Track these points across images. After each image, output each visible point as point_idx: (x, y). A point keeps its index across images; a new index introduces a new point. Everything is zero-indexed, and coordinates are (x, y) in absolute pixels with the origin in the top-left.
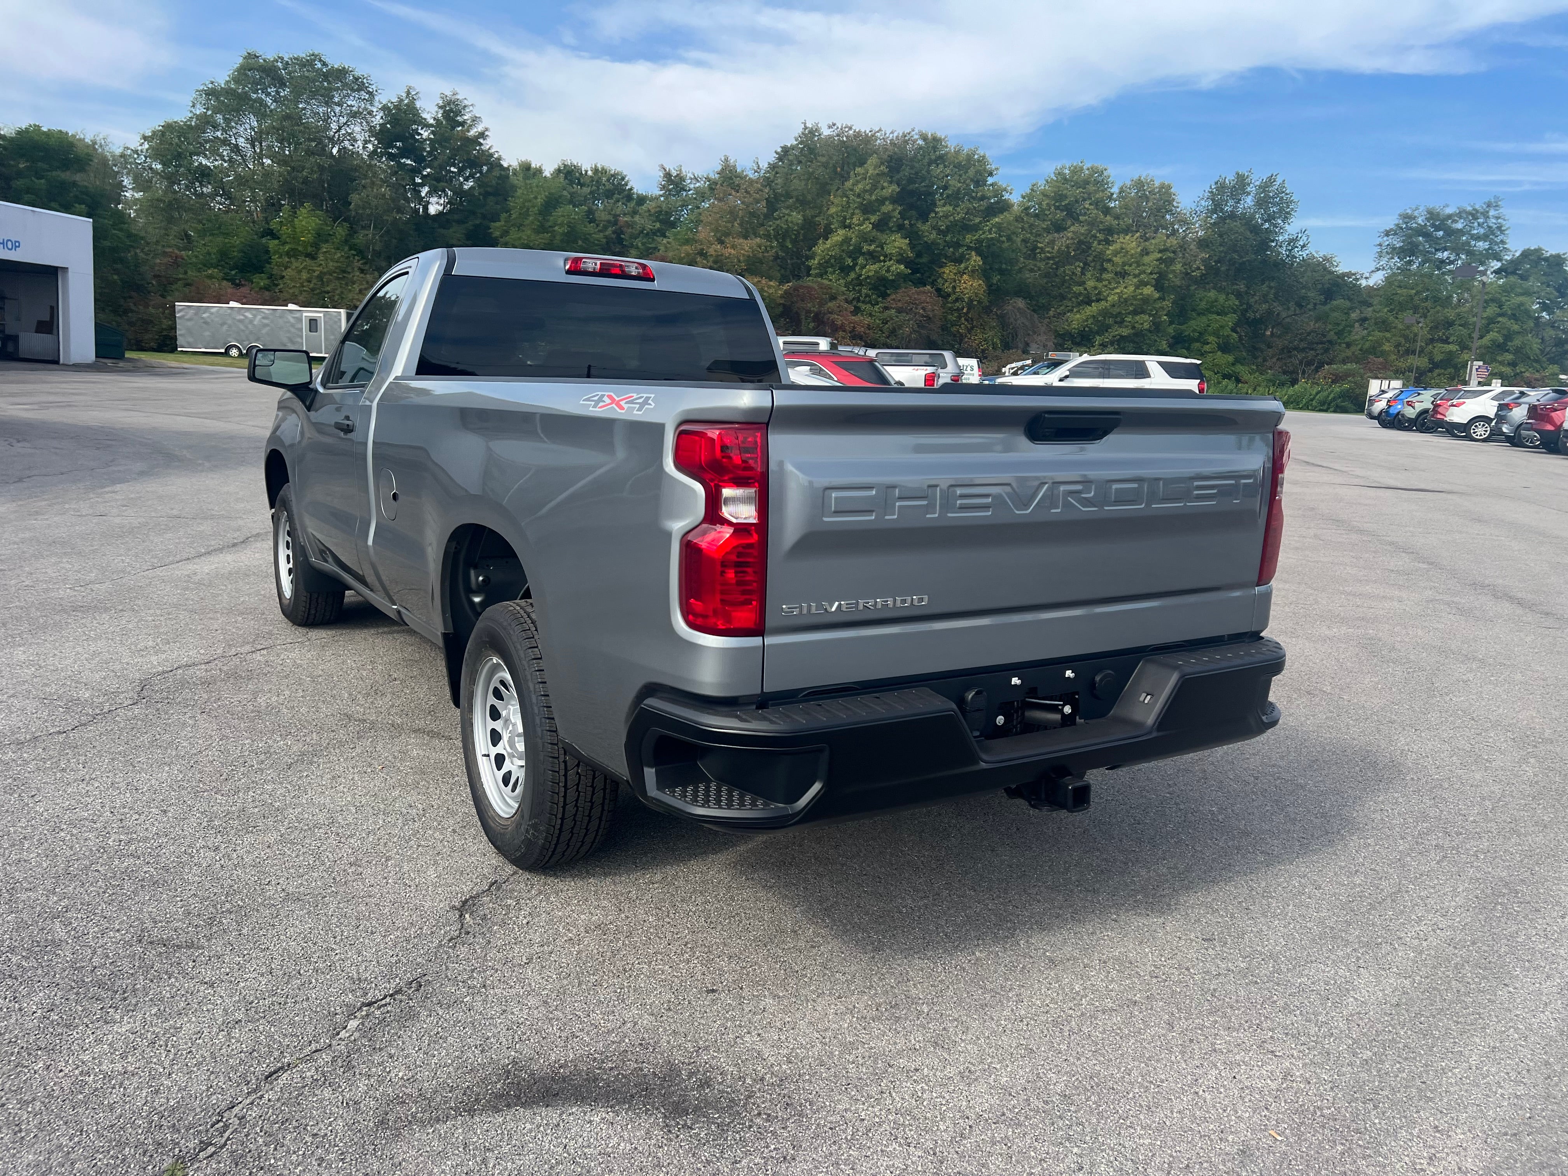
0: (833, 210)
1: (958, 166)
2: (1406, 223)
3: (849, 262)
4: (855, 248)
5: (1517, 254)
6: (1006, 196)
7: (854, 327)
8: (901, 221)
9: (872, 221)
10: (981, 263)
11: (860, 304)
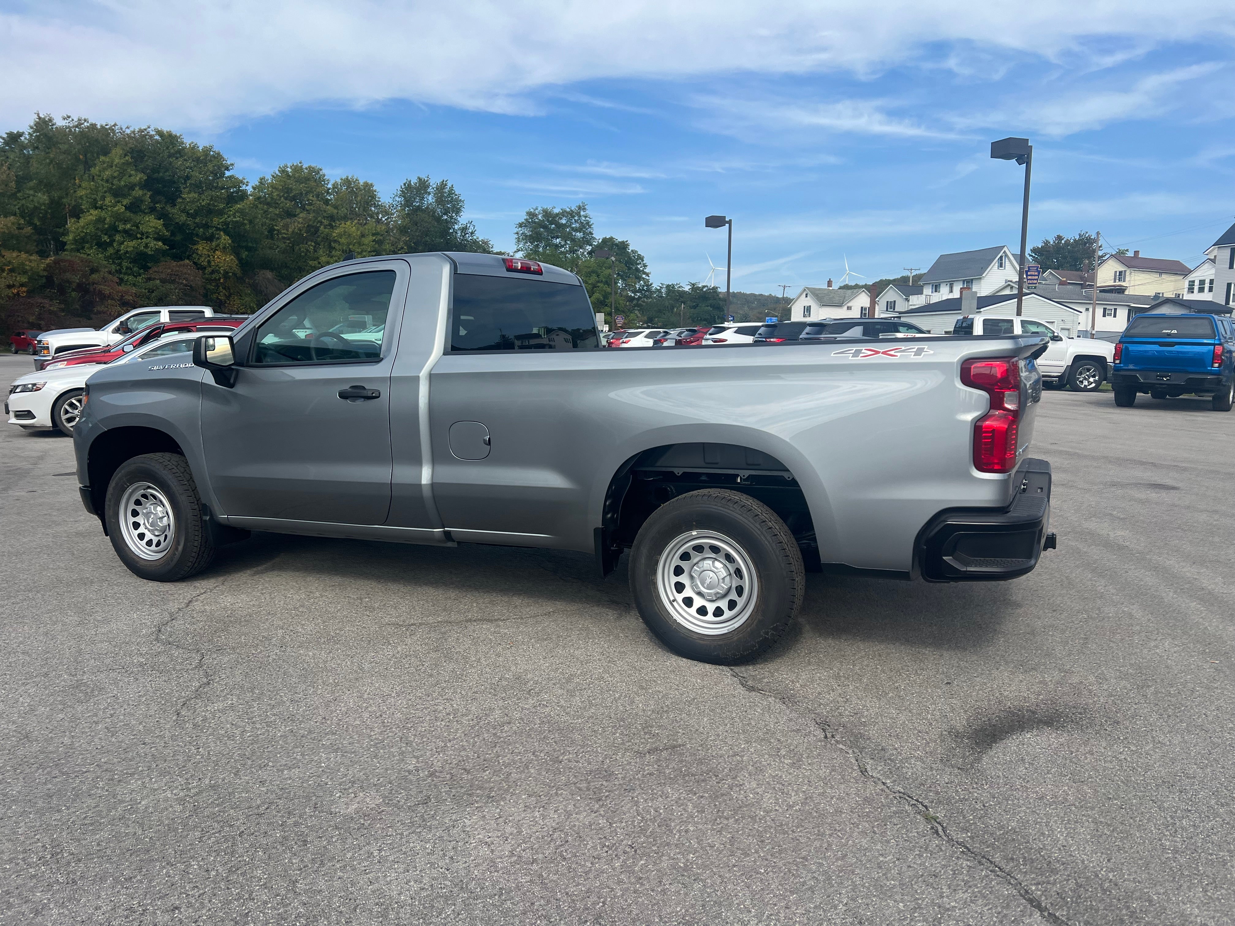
0: (81, 193)
1: (198, 160)
2: (532, 218)
3: (106, 238)
4: (109, 227)
5: (600, 241)
6: (244, 187)
7: (122, 296)
8: (152, 205)
9: (125, 203)
10: (230, 242)
11: (121, 276)
